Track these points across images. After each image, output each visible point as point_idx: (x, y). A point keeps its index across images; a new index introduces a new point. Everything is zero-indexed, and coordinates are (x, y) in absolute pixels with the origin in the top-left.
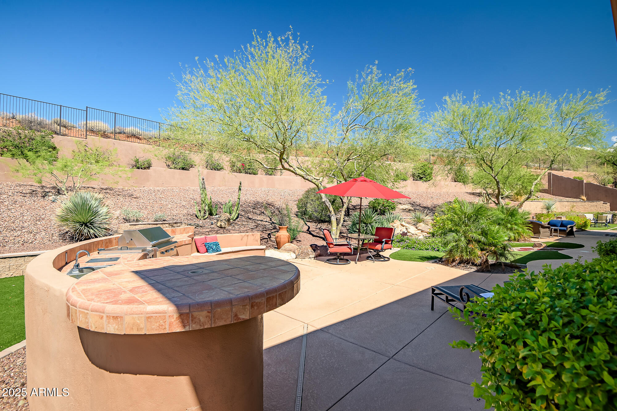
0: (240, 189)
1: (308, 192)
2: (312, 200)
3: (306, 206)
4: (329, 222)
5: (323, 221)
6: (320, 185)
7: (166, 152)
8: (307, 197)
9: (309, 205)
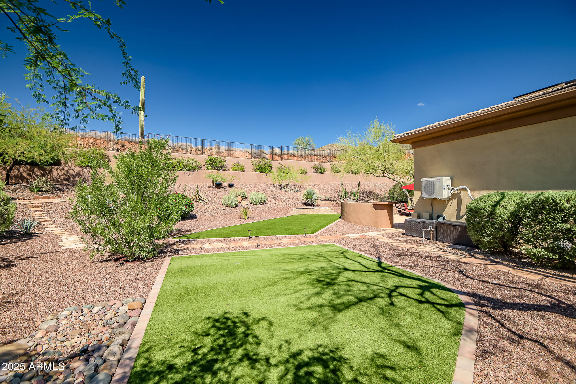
0: (359, 185)
1: (395, 186)
2: (397, 190)
3: (393, 193)
4: (407, 202)
5: (405, 202)
6: (402, 183)
7: (312, 164)
8: (394, 189)
9: (395, 193)
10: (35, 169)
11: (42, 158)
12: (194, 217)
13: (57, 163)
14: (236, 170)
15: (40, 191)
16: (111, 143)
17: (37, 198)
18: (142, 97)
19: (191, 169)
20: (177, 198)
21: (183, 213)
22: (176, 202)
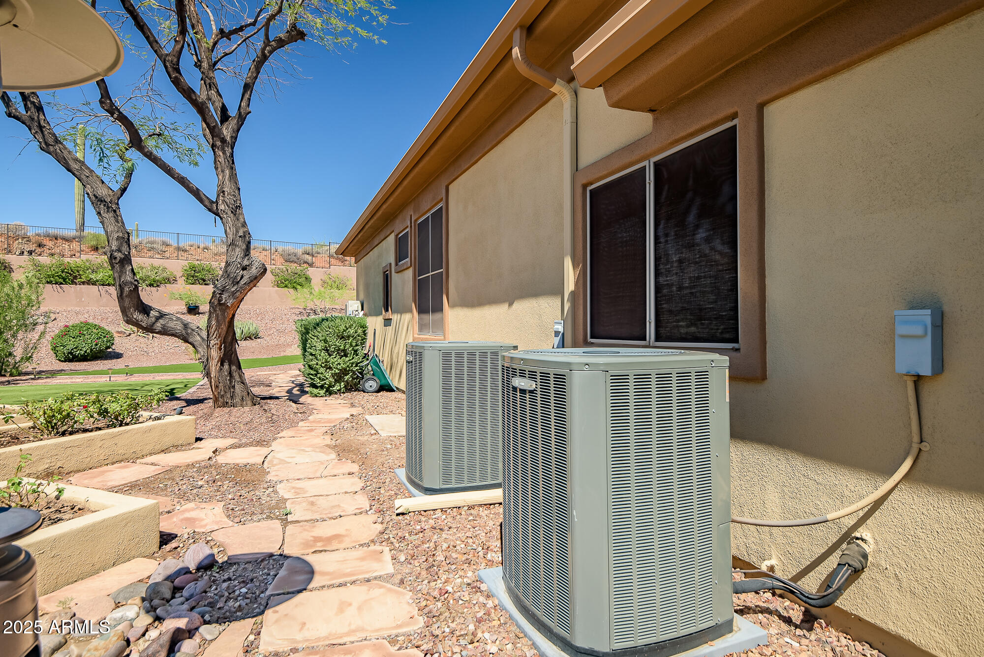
12: (118, 356)
16: (20, 240)
20: (84, 328)
21: (91, 350)
22: (81, 334)
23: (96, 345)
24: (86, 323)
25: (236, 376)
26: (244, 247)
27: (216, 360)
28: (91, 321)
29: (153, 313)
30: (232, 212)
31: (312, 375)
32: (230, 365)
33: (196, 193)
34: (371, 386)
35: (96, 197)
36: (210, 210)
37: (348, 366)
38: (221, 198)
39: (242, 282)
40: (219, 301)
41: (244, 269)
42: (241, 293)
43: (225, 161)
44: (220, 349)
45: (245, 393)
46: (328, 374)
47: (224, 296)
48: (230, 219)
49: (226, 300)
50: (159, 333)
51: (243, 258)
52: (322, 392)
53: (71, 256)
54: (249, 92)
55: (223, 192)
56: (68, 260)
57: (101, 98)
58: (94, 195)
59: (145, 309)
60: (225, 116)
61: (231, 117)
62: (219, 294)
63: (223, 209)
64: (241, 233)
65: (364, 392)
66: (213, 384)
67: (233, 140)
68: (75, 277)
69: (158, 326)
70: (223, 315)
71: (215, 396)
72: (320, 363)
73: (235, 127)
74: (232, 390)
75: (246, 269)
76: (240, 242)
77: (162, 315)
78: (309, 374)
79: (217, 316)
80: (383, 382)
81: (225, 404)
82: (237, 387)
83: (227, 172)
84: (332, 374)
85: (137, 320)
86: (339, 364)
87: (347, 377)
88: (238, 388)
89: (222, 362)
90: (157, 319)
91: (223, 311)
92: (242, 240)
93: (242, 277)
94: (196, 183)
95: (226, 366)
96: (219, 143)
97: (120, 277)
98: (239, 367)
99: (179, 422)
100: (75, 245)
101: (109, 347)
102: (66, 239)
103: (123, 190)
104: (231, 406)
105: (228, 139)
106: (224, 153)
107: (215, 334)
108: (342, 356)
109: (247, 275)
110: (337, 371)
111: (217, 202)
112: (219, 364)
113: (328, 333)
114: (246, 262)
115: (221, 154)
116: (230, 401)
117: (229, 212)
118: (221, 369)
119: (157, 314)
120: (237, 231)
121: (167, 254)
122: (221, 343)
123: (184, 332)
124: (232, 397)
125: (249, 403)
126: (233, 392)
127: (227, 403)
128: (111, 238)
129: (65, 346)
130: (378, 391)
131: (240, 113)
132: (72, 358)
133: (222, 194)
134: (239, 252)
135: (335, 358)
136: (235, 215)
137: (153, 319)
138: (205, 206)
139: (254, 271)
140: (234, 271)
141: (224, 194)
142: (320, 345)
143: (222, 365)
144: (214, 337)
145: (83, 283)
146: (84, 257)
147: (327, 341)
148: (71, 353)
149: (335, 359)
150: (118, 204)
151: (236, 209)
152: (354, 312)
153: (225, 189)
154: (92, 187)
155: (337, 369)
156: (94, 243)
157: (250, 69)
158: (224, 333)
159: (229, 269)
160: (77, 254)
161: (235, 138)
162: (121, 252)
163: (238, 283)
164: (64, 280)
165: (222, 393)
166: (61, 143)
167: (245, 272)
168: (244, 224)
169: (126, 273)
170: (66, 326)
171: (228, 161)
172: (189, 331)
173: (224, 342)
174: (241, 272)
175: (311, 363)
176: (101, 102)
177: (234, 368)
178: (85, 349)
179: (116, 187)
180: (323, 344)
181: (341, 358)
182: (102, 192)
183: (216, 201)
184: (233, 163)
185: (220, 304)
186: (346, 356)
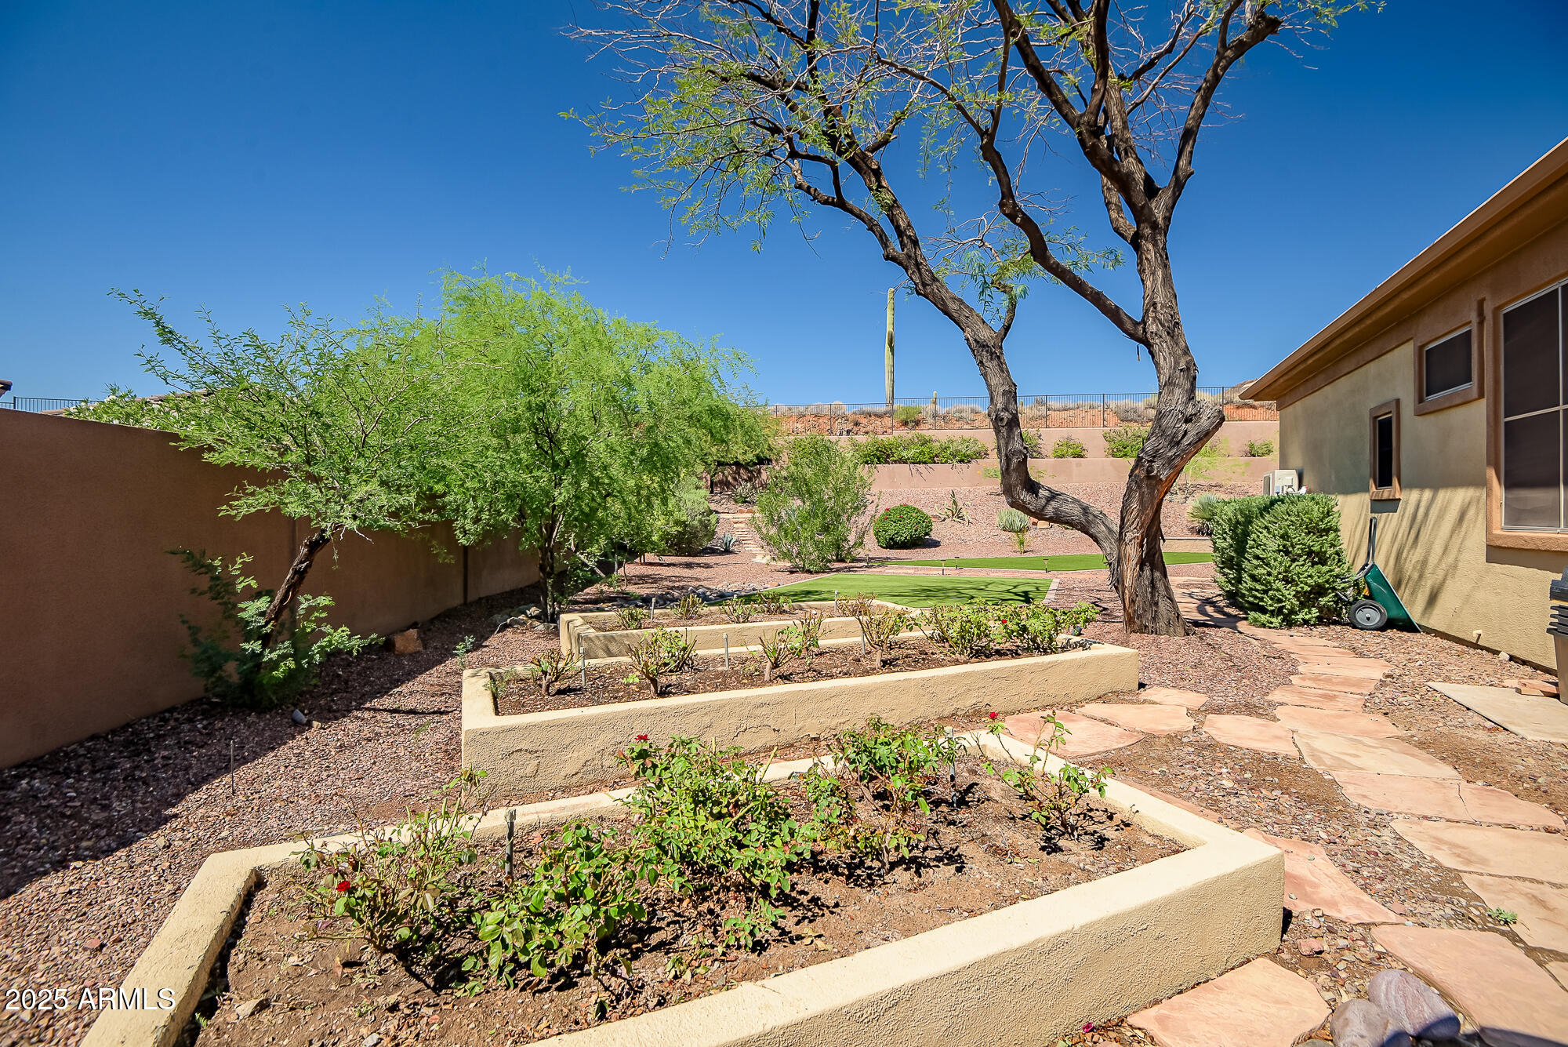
10: (742, 471)
11: (746, 457)
12: (935, 544)
13: (762, 461)
14: (1063, 456)
15: (745, 502)
16: (840, 420)
17: (741, 512)
18: (889, 328)
19: (965, 460)
20: (903, 512)
21: (911, 536)
22: (901, 519)
23: (916, 531)
24: (906, 506)
25: (1160, 585)
26: (1188, 386)
27: (1134, 562)
28: (909, 504)
29: (1042, 493)
30: (1168, 333)
31: (1257, 590)
32: (1152, 570)
33: (1114, 315)
34: (1368, 619)
35: (978, 342)
36: (1132, 336)
37: (1327, 581)
38: (1151, 314)
39: (1186, 442)
40: (1149, 472)
41: (1188, 420)
42: (1182, 458)
43: (1156, 257)
44: (1141, 546)
45: (1172, 615)
46: (1289, 592)
47: (1155, 465)
48: (1163, 347)
49: (1159, 471)
50: (1050, 520)
51: (1186, 404)
52: (1276, 621)
53: (883, 434)
54: (1191, 142)
55: (1154, 304)
56: (881, 437)
57: (1002, 199)
58: (975, 340)
59: (1033, 487)
60: (1151, 190)
61: (1160, 189)
62: (1149, 461)
63: (1154, 330)
64: (1182, 365)
65: (1354, 627)
66: (1127, 596)
67: (1167, 223)
68: (888, 456)
69: (1050, 510)
70: (1151, 493)
71: (1129, 614)
72: (1275, 572)
73: (1170, 202)
74: (1154, 608)
75: (1191, 420)
76: (1181, 379)
77: (1053, 496)
78: (1251, 589)
79: (1142, 495)
80: (1395, 613)
81: (1143, 629)
82: (1161, 604)
83: (1160, 273)
84: (1297, 592)
85: (1024, 502)
86: (1309, 576)
87: (1326, 599)
88: (1163, 605)
89: (1142, 563)
90: (1049, 500)
91: (1152, 488)
92: (1184, 376)
93: (1186, 433)
94: (1113, 300)
95: (1147, 572)
96: (1147, 231)
97: (1007, 444)
98: (1165, 576)
99: (1118, 656)
100: (887, 421)
101: (927, 534)
102: (879, 416)
103: (1007, 328)
104: (1152, 632)
105: (1160, 221)
106: (1155, 245)
107: (1136, 522)
108: (1317, 563)
109: (1193, 430)
110: (1307, 588)
111: (1144, 322)
112: (1138, 568)
113: (1288, 523)
114: (1190, 410)
115: (1151, 247)
116: (1151, 625)
117: (1164, 334)
118: (1140, 576)
119: (1047, 494)
120: (1177, 363)
121: (977, 424)
122: (1142, 536)
123: (1083, 519)
124: (1154, 618)
125: (1180, 630)
126: (1156, 611)
127: (1146, 627)
128: (995, 394)
129: (886, 531)
130: (1382, 629)
131: (1177, 179)
132: (892, 544)
133: (1152, 308)
134: (1179, 395)
135: (1303, 565)
136: (1172, 337)
137: (1043, 501)
138: (1125, 331)
139: (1204, 422)
140: (1173, 425)
141: (1155, 308)
142: (1273, 544)
143: (1141, 569)
144: (1133, 527)
145: (895, 462)
146: (896, 433)
147: (1288, 537)
148: (892, 539)
149: (1304, 568)
150: (1001, 348)
151: (1173, 329)
152: (1285, 488)
153: (1157, 300)
154: (972, 330)
155: (1306, 584)
156: (904, 417)
157: (1193, 104)
158: (1148, 521)
159: (1164, 422)
160: (889, 431)
161: (1167, 219)
162: (1008, 411)
163: (1178, 443)
164: (879, 459)
165: (1140, 612)
166: (938, 281)
167: (1190, 425)
168: (1186, 351)
169: (1014, 438)
170: (887, 509)
171: (1161, 256)
172: (1091, 518)
173: (1147, 536)
174: (1184, 425)
175: (1256, 572)
176: (1002, 205)
177: (1157, 574)
178: (905, 535)
179: (998, 326)
180: (1280, 542)
181: (1312, 566)
182: (984, 334)
183: (1143, 319)
184: (1167, 258)
185: (1148, 477)
186: (1323, 562)
